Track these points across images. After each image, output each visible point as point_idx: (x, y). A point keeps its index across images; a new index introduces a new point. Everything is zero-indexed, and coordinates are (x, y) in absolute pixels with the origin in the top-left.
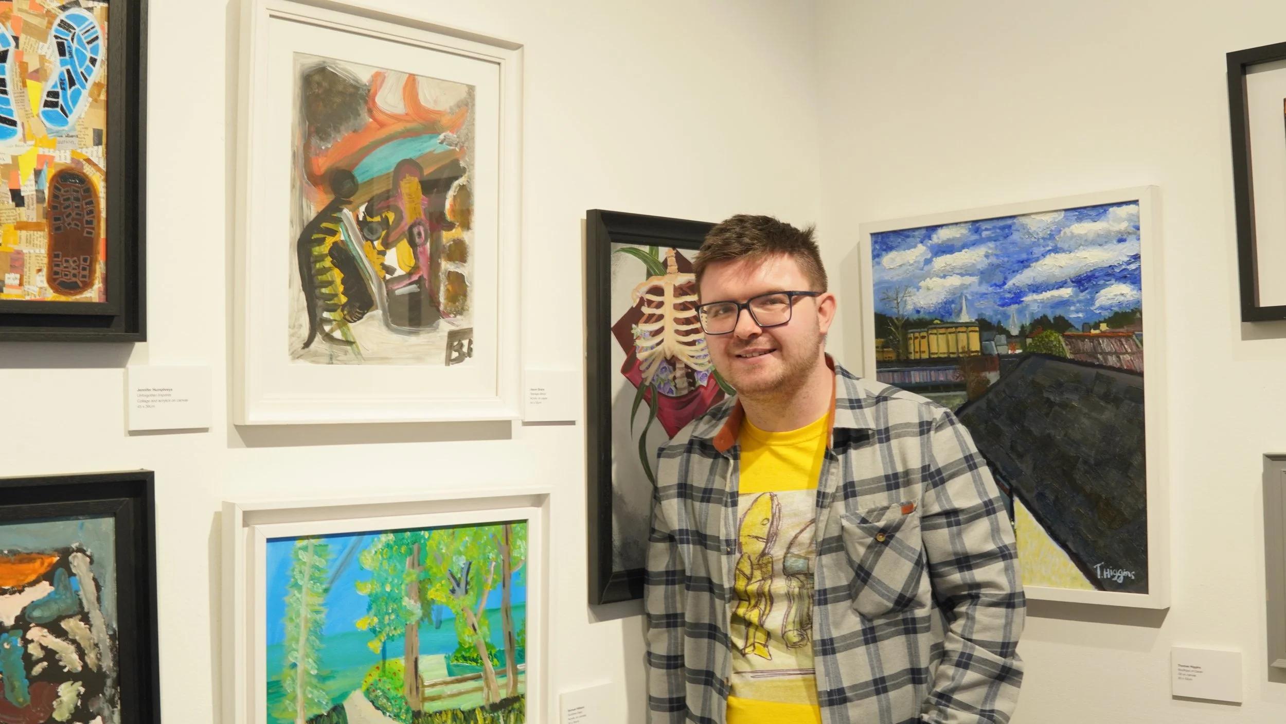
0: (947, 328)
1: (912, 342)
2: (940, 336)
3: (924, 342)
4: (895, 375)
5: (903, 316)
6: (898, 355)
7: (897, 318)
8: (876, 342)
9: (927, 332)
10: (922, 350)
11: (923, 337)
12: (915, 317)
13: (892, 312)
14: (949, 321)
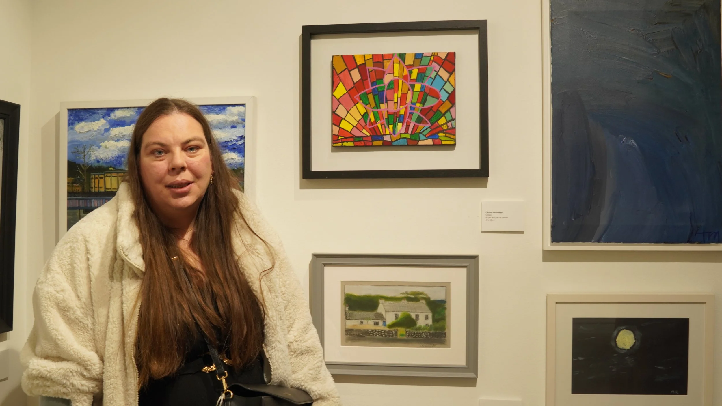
0: (118, 173)
1: (93, 180)
2: (113, 178)
3: (102, 181)
4: (81, 201)
5: (88, 164)
6: (83, 189)
7: (83, 165)
8: (68, 180)
9: (104, 175)
10: (100, 186)
11: (101, 178)
12: (96, 165)
13: (81, 161)
14: (119, 168)
